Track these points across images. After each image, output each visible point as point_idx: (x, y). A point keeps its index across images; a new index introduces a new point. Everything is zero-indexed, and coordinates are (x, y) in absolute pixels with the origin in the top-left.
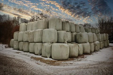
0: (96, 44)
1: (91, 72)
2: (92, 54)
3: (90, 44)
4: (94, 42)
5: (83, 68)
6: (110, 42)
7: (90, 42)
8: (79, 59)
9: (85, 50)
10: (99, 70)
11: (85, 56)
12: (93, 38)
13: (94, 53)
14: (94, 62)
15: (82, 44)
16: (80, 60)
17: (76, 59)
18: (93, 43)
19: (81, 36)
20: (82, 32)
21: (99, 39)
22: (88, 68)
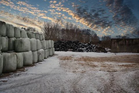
0: (40, 53)
1: (32, 88)
2: (35, 65)
3: (33, 53)
4: (37, 50)
5: (22, 85)
6: (56, 50)
7: (33, 50)
8: (18, 73)
9: (26, 60)
10: (41, 85)
11: (26, 68)
12: (37, 45)
13: (38, 64)
14: (36, 75)
15: (22, 53)
16: (19, 75)
17: (12, 74)
18: (36, 52)
19: (21, 42)
20: (23, 38)
21: (44, 47)
22: (28, 84)
